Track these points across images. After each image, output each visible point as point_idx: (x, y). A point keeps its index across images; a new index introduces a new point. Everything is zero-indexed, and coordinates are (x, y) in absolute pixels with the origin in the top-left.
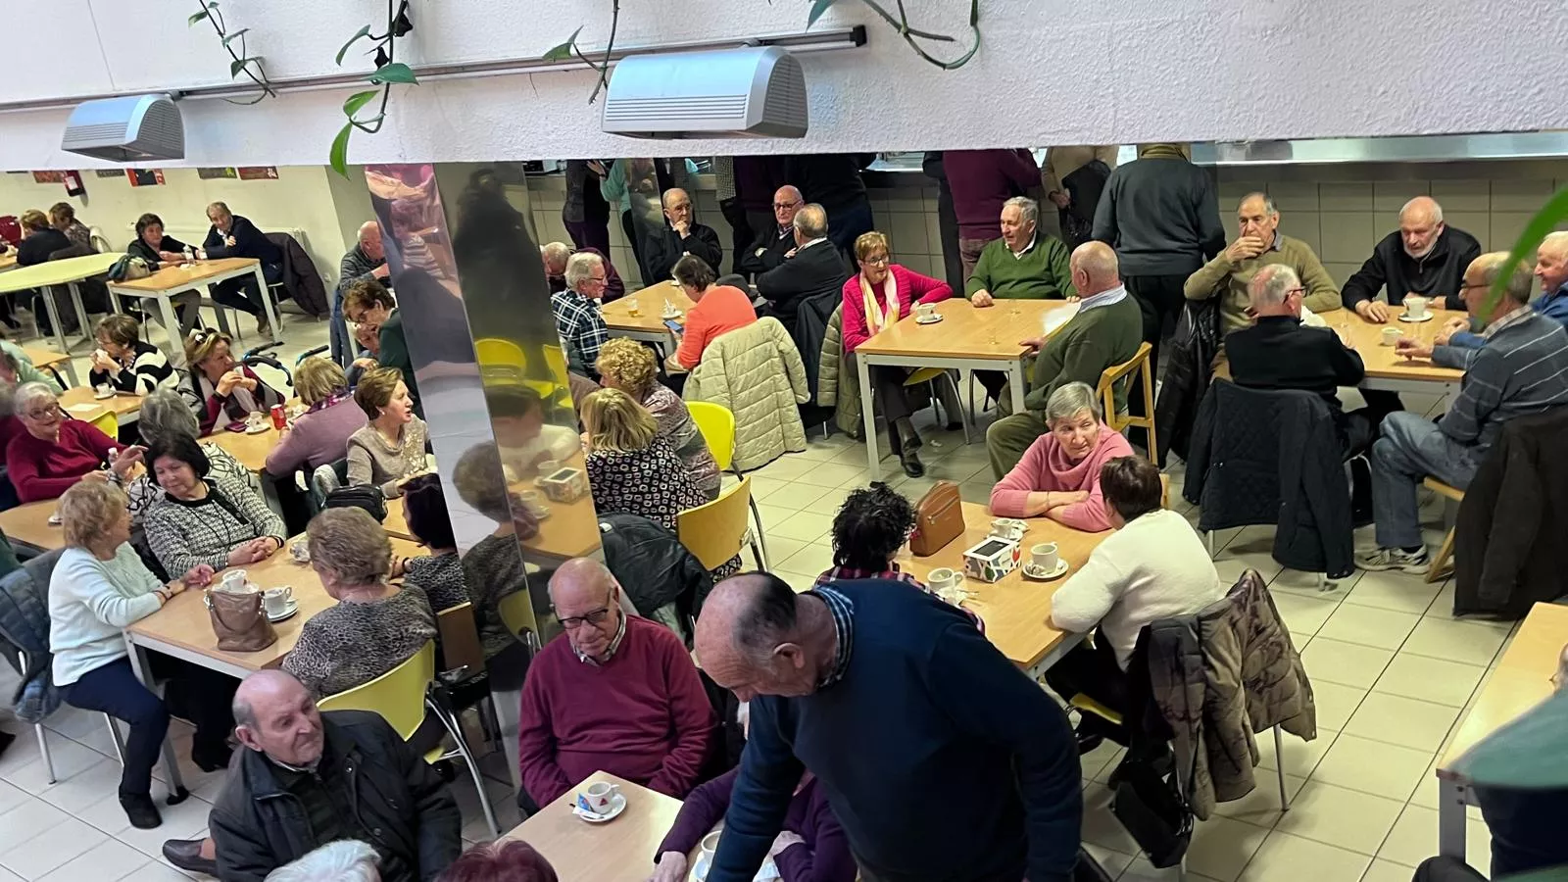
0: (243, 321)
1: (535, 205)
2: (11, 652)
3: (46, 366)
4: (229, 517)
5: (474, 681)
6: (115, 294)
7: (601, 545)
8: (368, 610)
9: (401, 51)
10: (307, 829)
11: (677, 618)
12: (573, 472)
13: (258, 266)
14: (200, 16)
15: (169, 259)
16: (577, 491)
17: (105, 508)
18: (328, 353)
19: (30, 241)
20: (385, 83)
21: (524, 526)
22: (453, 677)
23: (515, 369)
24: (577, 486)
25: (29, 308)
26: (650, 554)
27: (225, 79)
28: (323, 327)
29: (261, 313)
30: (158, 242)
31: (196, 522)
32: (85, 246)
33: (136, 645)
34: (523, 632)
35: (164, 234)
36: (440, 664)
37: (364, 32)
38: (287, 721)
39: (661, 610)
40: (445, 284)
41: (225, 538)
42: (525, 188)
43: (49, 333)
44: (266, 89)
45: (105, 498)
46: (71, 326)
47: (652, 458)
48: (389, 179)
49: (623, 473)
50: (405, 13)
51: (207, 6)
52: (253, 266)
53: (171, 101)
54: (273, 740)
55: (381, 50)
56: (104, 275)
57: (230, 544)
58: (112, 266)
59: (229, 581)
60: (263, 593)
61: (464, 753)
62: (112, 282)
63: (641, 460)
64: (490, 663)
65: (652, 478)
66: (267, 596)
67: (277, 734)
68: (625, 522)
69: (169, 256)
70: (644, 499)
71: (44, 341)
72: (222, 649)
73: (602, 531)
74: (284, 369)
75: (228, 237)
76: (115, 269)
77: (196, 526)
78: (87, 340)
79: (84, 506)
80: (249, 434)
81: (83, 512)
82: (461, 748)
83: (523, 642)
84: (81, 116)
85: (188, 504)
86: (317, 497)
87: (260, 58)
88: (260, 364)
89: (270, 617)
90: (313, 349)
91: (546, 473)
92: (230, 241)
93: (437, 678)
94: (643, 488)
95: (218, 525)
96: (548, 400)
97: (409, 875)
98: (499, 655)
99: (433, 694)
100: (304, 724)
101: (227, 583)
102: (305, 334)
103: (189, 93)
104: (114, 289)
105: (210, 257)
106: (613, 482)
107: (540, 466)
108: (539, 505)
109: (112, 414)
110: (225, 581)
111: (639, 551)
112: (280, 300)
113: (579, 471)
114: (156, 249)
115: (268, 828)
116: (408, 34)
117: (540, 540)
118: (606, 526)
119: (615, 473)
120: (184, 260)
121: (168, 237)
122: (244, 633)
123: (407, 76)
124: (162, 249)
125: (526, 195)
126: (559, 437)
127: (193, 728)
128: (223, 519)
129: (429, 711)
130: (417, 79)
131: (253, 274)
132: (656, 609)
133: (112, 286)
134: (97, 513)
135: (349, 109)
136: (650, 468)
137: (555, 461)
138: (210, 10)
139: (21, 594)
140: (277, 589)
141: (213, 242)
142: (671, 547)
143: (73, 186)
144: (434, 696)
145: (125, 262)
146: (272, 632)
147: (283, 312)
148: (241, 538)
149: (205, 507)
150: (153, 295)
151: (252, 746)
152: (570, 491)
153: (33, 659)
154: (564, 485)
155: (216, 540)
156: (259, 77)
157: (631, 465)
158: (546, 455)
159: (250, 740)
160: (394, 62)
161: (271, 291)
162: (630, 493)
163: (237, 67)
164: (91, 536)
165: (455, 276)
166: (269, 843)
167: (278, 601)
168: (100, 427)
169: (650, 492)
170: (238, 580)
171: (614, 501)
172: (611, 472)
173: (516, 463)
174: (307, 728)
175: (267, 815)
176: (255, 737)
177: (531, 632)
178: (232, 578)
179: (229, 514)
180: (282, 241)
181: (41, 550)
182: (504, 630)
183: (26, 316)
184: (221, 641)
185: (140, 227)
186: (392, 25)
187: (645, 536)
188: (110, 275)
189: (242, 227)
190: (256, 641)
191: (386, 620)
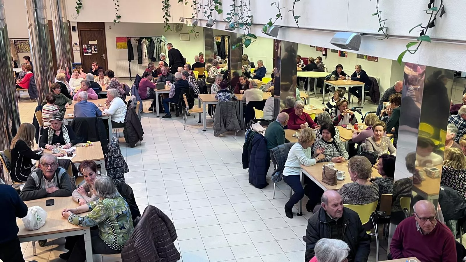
0: (354, 99)
1: (454, 87)
2: (275, 163)
3: (304, 97)
4: (335, 149)
5: (386, 217)
6: (325, 83)
7: (439, 194)
8: (362, 187)
9: (429, 33)
10: (330, 235)
11: (456, 225)
12: (437, 169)
13: (364, 85)
14: (376, 14)
15: (341, 78)
16: (436, 176)
17: (310, 137)
18: (375, 113)
19: (309, 65)
20: (421, 40)
21: (417, 180)
22: (380, 213)
23: (429, 134)
24: (437, 174)
25: (304, 82)
26: (454, 203)
27: (376, 32)
28: (376, 106)
29: (360, 98)
30: (340, 72)
31: (327, 147)
32: (321, 69)
33: (302, 173)
34: (405, 209)
35: (342, 71)
36: (378, 208)
37: (420, 25)
38: (336, 205)
39: (452, 221)
40: (416, 103)
41: (332, 154)
42: (453, 80)
43: (306, 90)
44: (386, 36)
45: (312, 135)
46: (312, 89)
47: (463, 173)
48: (410, 69)
49: (452, 175)
50: (434, 21)
51: (378, 12)
52: (363, 85)
53: (360, 35)
54: (330, 209)
55: (423, 31)
56: (324, 78)
57: (333, 156)
58: (327, 76)
59: (330, 165)
60: (337, 171)
61: (376, 235)
62: (325, 80)
63: (459, 172)
64: (392, 213)
65: (461, 179)
66: (338, 172)
67: (332, 208)
68: (449, 190)
69: (341, 77)
70: (456, 185)
71: (304, 91)
72: (322, 181)
73: (440, 190)
74: (362, 115)
75: (358, 75)
76: (327, 77)
77: (326, 148)
78: (314, 94)
79: (306, 135)
80: (347, 129)
81: (305, 136)
82: (376, 234)
83: (404, 212)
84: (337, 35)
85: (326, 142)
86: (359, 151)
87: (388, 28)
88: (355, 111)
89: (337, 178)
90: (371, 111)
91: (428, 167)
92: (358, 76)
93: (376, 211)
94: (457, 181)
95: (332, 150)
96: (437, 146)
97: (351, 259)
98: (396, 212)
99: (373, 215)
100: (340, 208)
101: (329, 165)
102: (370, 107)
103: (365, 34)
104: (325, 82)
105: (352, 80)
106: (447, 176)
107: (427, 164)
108: (423, 175)
109: (315, 113)
110: (329, 164)
111: (451, 200)
112: (366, 96)
113: (439, 170)
114: (339, 74)
115: (321, 230)
116: (433, 28)
117: (421, 186)
118: (442, 189)
119: (449, 174)
120: (345, 79)
121: (343, 72)
122: (330, 179)
123: (428, 39)
124: (340, 74)
125: (452, 83)
126: (436, 158)
127: (309, 199)
128: (334, 149)
129: (370, 220)
130: (431, 41)
131: (362, 87)
132: (450, 220)
133: (325, 81)
134: (308, 137)
135: (408, 46)
136: (461, 176)
137: (432, 164)
138: (379, 13)
139: (282, 150)
140: (341, 171)
141: (354, 75)
142: (462, 203)
143: (324, 53)
144: (373, 216)
145: (330, 76)
146: (336, 182)
147: (366, 99)
148: (336, 155)
149: (330, 144)
150: (334, 86)
151: (324, 208)
152: (434, 174)
153: (279, 167)
154: (433, 172)
155: (330, 154)
156: (385, 33)
157: (455, 173)
158: (430, 162)
159: (324, 207)
160: (426, 35)
161: (365, 93)
162: (452, 181)
163: (381, 29)
164: (304, 142)
165: (421, 102)
166: (320, 233)
167: (340, 175)
168: (311, 116)
169: (459, 183)
170: (332, 166)
171: (446, 182)
172: (448, 173)
173: (420, 161)
174: (340, 209)
175: (322, 227)
176: (326, 206)
177: (408, 210)
178: (331, 164)
179: (336, 148)
180: (373, 80)
181: (289, 142)
182: (399, 206)
183: (302, 83)
184: (323, 179)
185: (337, 67)
186: (429, 24)
187: (454, 197)
188: (326, 78)
189: (363, 73)
190: (332, 183)
191: (366, 191)
